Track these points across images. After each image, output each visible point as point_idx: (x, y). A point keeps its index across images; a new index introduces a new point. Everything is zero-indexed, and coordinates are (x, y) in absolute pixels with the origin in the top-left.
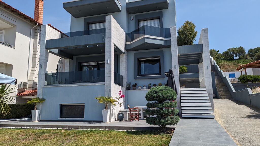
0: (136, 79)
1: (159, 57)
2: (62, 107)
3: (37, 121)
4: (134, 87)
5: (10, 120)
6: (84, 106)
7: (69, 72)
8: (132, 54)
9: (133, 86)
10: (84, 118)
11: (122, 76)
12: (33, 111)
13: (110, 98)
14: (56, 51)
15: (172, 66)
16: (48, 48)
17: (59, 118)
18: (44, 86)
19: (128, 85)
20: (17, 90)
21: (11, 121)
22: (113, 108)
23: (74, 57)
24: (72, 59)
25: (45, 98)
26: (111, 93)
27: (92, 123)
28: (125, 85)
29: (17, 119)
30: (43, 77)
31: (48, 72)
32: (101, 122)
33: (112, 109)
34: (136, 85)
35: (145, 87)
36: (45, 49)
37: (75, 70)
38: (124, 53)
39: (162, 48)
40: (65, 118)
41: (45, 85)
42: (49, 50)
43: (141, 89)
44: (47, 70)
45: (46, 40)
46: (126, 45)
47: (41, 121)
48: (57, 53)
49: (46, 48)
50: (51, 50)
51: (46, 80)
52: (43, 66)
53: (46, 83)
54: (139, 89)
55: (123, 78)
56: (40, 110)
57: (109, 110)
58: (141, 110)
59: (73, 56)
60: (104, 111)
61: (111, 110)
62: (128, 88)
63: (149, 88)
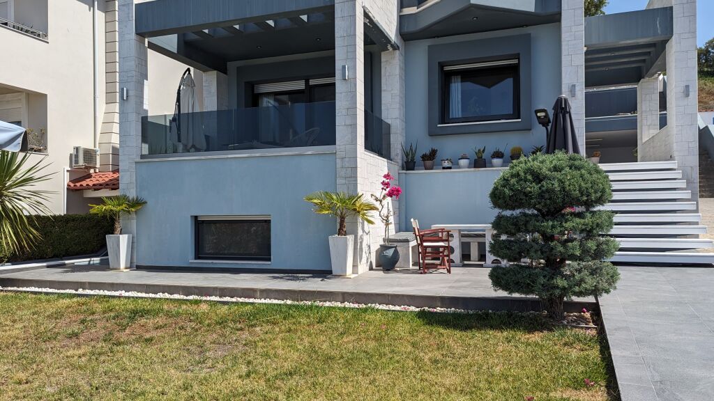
0: (433, 133)
1: (517, 56)
2: (200, 226)
3: (126, 268)
4: (429, 163)
5: (45, 264)
6: (268, 222)
7: (219, 112)
8: (421, 50)
9: (424, 157)
10: (269, 260)
11: (389, 126)
12: (110, 239)
13: (354, 197)
14: (171, 42)
15: (563, 86)
16: (144, 30)
17: (192, 261)
18: (138, 160)
19: (407, 155)
20: (68, 171)
21: (48, 267)
22: (364, 231)
23: (232, 66)
24: (226, 73)
25: (144, 196)
26: (356, 180)
27: (297, 279)
28: (397, 155)
29: (67, 262)
30: (136, 129)
31: (149, 115)
32: (325, 273)
33: (360, 232)
34: (433, 153)
35: (463, 162)
36: (133, 36)
37: (235, 107)
38: (395, 47)
39: (527, 26)
40: (210, 261)
41: (143, 157)
42: (146, 40)
43: (450, 168)
44: (145, 107)
45: (136, 5)
46: (402, 19)
47: (139, 268)
48: (175, 51)
49: (137, 34)
50: (155, 40)
51: (144, 140)
52: (131, 93)
53: (145, 149)
54: (444, 168)
55: (392, 130)
56: (131, 236)
57: (350, 238)
58: (456, 235)
59: (228, 63)
60: (334, 240)
61: (359, 237)
62: (409, 165)
63: (479, 162)
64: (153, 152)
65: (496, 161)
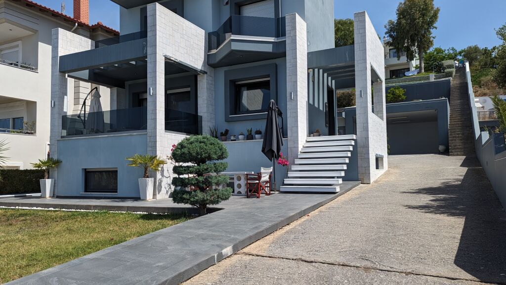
0: (228, 120)
1: (268, 76)
2: (88, 173)
3: (50, 197)
4: (223, 137)
5: (13, 195)
7: (117, 110)
8: (221, 72)
9: (222, 134)
10: (117, 192)
11: (201, 117)
12: (41, 181)
14: (85, 73)
15: (287, 93)
16: (63, 70)
17: (83, 193)
18: (60, 139)
19: (213, 133)
20: (48, 145)
21: (15, 197)
22: (162, 175)
24: (124, 88)
25: (61, 158)
26: (156, 148)
29: (27, 195)
30: (59, 122)
31: (68, 114)
32: (137, 199)
34: (227, 131)
35: (241, 137)
36: (58, 73)
37: (127, 108)
38: (205, 73)
39: (275, 58)
40: (90, 193)
41: (62, 137)
42: (67, 75)
43: (234, 140)
44: (65, 110)
45: (60, 57)
46: (208, 57)
47: (58, 197)
48: (87, 79)
49: (60, 72)
50: (71, 74)
51: (64, 128)
52: (56, 103)
53: (64, 133)
54: (232, 140)
55: (203, 119)
56: (54, 180)
59: (126, 82)
60: (141, 180)
61: (157, 179)
63: (250, 137)
64: (69, 134)
65: (257, 136)
